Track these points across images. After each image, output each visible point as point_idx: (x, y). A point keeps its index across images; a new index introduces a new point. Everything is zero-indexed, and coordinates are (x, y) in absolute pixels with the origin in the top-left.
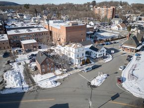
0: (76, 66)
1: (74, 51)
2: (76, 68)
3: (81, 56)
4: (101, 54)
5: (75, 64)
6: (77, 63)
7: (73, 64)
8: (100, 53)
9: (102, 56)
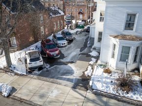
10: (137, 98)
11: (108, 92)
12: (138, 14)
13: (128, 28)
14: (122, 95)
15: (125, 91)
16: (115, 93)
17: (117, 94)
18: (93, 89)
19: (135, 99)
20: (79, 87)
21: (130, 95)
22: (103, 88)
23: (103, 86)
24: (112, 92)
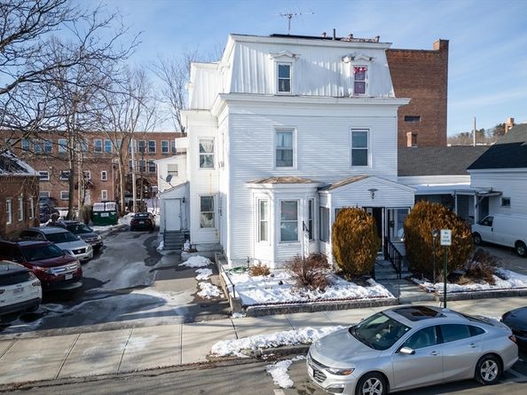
10: (344, 294)
11: (284, 301)
12: (296, 131)
13: (283, 163)
14: (315, 298)
15: (318, 289)
16: (297, 297)
17: (304, 299)
18: (245, 307)
19: (342, 297)
20: (205, 317)
21: (329, 292)
22: (270, 297)
23: (266, 294)
24: (291, 298)
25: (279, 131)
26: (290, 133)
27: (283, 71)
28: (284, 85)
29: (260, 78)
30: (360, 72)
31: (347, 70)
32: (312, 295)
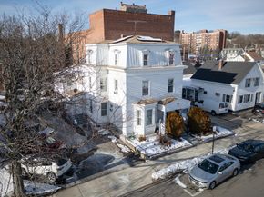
0: (136, 143)
1: (123, 63)
2: (133, 158)
3: (158, 90)
4: (248, 98)
5: (131, 136)
6: (140, 130)
7: (116, 131)
8: (244, 92)
9: (252, 104)
10: (177, 146)
12: (149, 81)
13: (145, 94)
15: (168, 145)
17: (166, 150)
18: (149, 157)
22: (155, 152)
23: (153, 150)
25: (144, 82)
26: (147, 82)
27: (145, 57)
28: (146, 63)
29: (137, 61)
30: (172, 56)
31: (167, 55)
32: (168, 148)
